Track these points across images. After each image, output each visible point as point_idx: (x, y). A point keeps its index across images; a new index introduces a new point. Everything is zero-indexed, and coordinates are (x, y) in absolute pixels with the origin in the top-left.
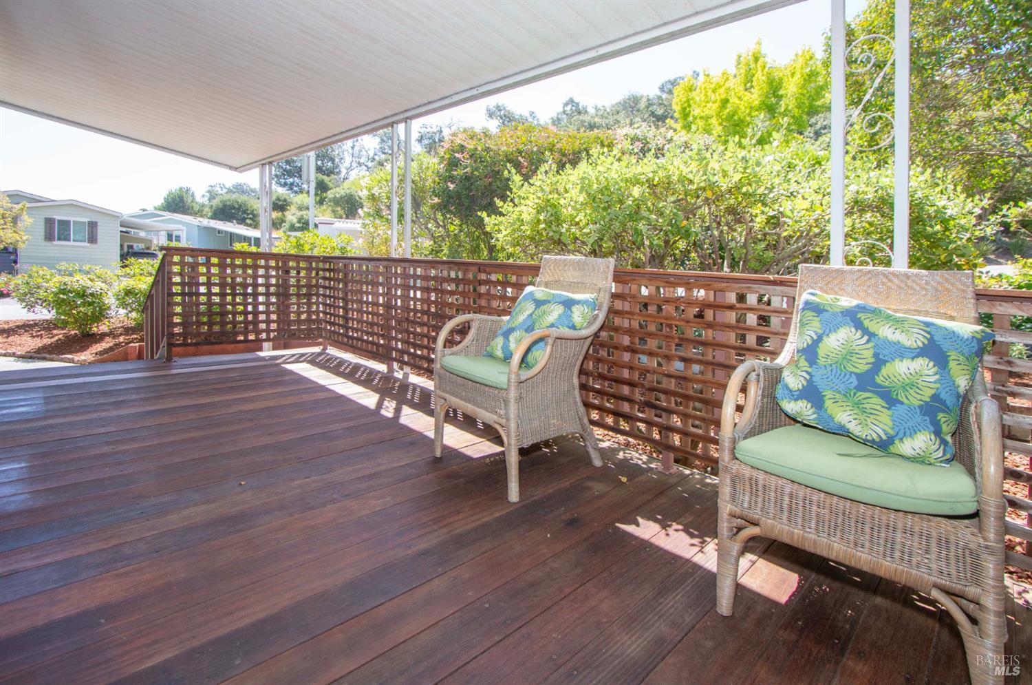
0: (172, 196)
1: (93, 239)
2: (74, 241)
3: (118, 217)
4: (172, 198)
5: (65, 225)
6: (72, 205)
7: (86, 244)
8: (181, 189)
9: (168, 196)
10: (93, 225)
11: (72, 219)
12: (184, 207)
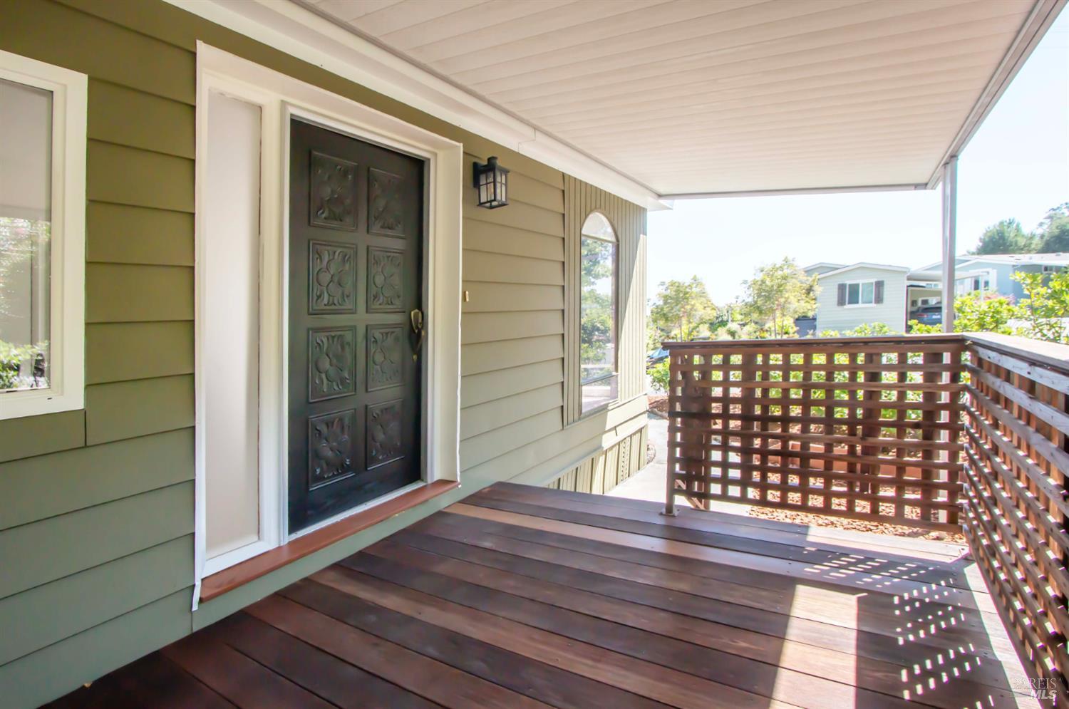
0: (989, 234)
1: (879, 299)
2: (863, 303)
3: (905, 272)
4: (990, 237)
5: (854, 290)
6: (862, 268)
7: (873, 305)
8: (1001, 223)
9: (985, 234)
10: (879, 285)
11: (860, 282)
12: (1004, 244)
